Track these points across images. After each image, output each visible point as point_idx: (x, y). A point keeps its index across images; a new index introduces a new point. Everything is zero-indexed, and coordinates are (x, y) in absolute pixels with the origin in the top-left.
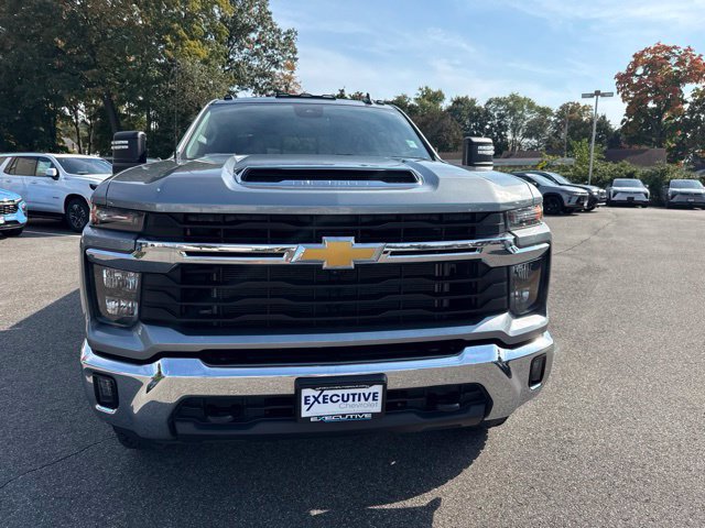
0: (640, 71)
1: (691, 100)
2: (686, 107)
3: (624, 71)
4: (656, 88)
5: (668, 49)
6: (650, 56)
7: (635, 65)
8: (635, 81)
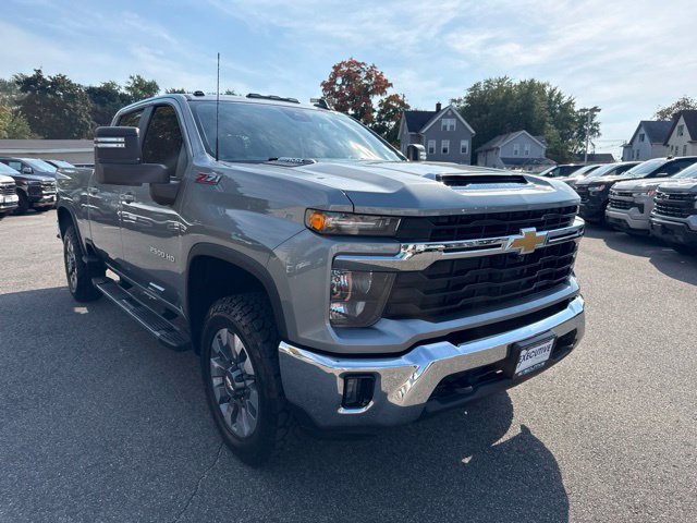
0: (339, 81)
1: (378, 109)
2: (375, 115)
3: (327, 80)
4: (352, 97)
5: (358, 64)
6: (345, 68)
7: (335, 75)
8: (337, 89)
